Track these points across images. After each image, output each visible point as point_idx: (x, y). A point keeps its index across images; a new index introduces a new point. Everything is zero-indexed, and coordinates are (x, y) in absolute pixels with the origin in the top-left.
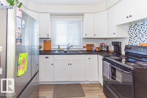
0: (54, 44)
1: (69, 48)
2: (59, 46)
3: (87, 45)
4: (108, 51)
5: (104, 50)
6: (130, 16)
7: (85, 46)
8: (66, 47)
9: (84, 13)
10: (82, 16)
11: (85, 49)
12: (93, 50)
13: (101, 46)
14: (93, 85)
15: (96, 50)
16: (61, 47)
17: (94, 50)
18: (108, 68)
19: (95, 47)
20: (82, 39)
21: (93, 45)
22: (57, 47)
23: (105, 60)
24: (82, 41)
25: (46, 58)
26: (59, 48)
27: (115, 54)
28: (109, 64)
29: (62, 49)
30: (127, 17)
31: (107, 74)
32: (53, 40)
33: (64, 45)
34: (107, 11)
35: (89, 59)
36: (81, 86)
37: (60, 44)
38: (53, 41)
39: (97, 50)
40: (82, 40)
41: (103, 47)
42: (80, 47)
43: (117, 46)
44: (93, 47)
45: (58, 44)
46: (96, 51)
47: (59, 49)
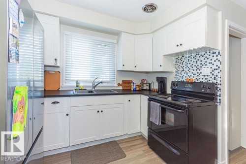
0: (67, 78)
1: (95, 86)
2: (77, 82)
3: (123, 81)
4: (150, 90)
5: (145, 88)
6: (181, 45)
7: (121, 83)
8: (91, 84)
9: (122, 32)
10: (117, 37)
11: (121, 88)
12: (132, 89)
13: (143, 82)
14: (133, 139)
15: (136, 88)
16: (81, 85)
17: (134, 89)
18: (157, 110)
19: (135, 85)
20: (116, 72)
21: (131, 82)
22: (74, 84)
23: (152, 101)
24: (116, 76)
25: (54, 103)
26: (77, 86)
27: (160, 92)
28: (159, 104)
29: (83, 88)
30: (177, 46)
31: (156, 118)
32: (65, 71)
33: (86, 82)
34: (152, 34)
35: (129, 101)
36: (118, 144)
37: (80, 79)
38: (64, 74)
39: (138, 89)
40: (116, 74)
41: (145, 85)
42: (113, 85)
43: (162, 82)
44: (132, 84)
45: (76, 79)
46: (136, 90)
47: (78, 88)
